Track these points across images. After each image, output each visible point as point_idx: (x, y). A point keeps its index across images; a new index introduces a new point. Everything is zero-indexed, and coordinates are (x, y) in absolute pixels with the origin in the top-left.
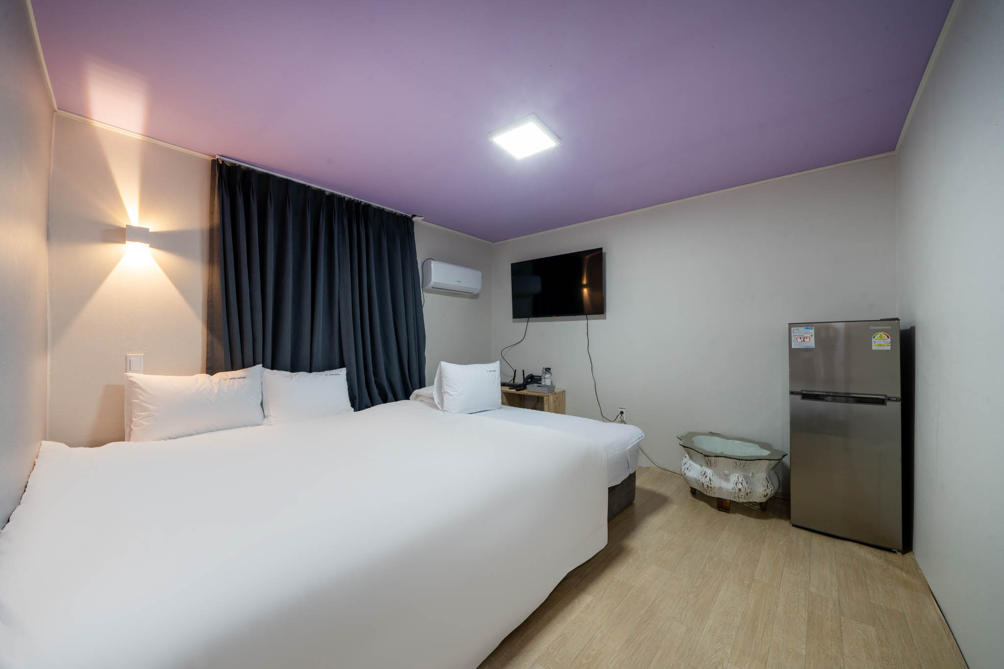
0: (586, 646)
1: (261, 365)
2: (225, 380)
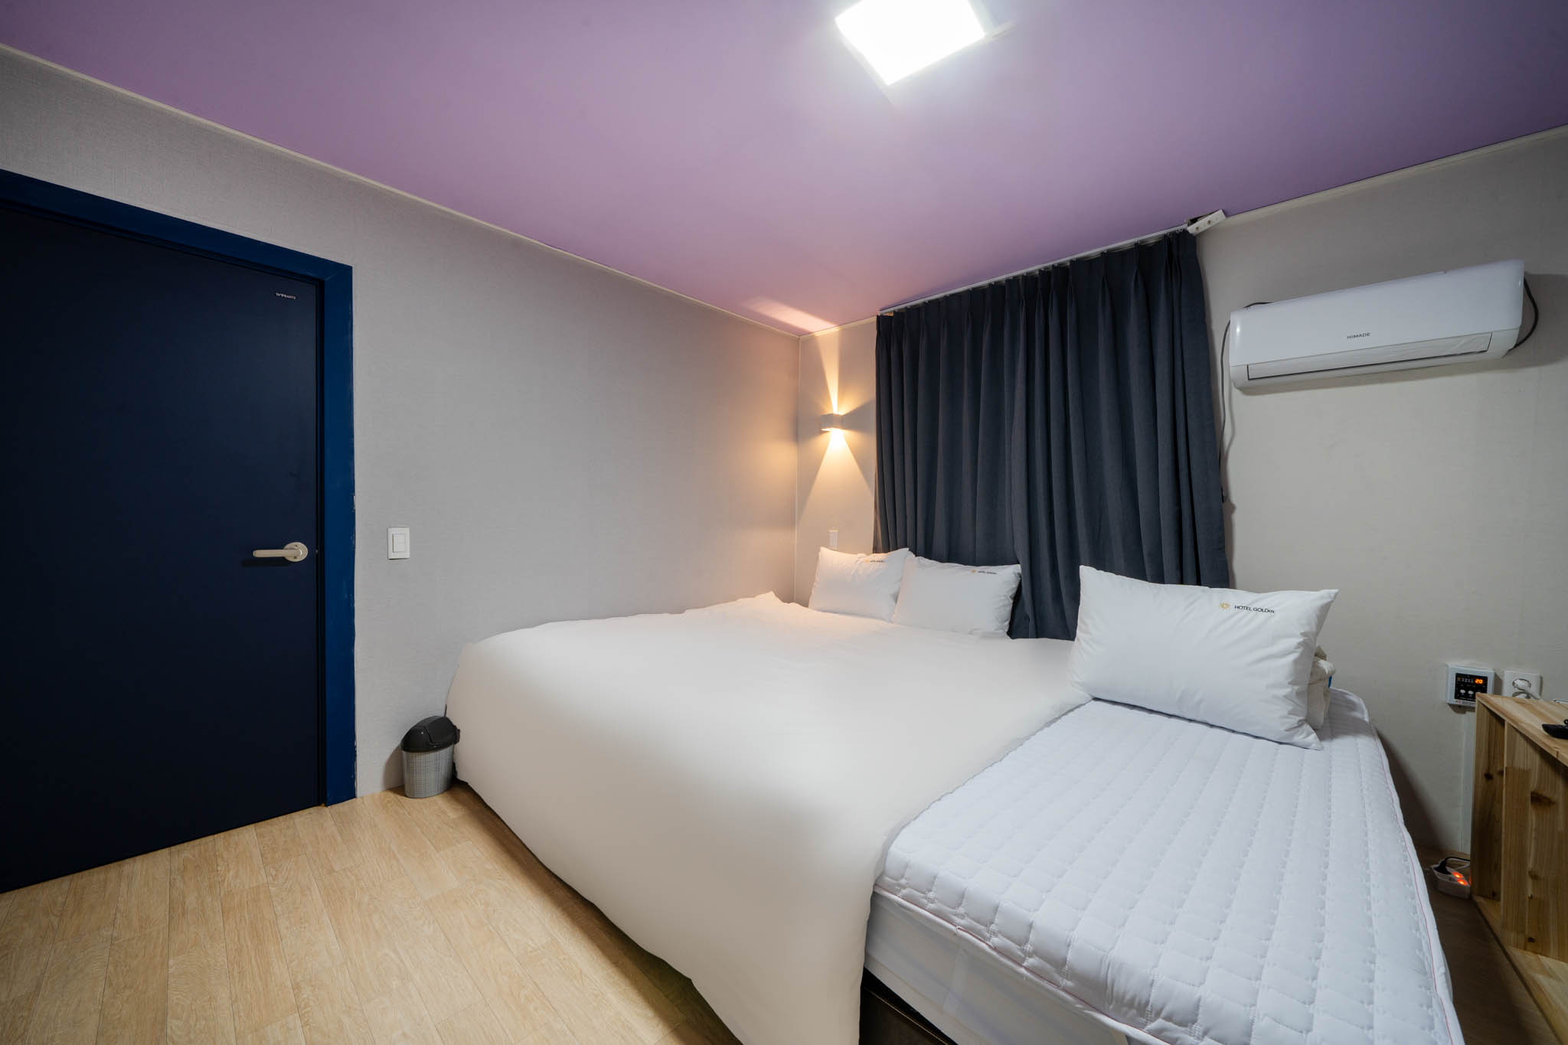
0: (549, 1002)
1: (908, 549)
2: (867, 561)
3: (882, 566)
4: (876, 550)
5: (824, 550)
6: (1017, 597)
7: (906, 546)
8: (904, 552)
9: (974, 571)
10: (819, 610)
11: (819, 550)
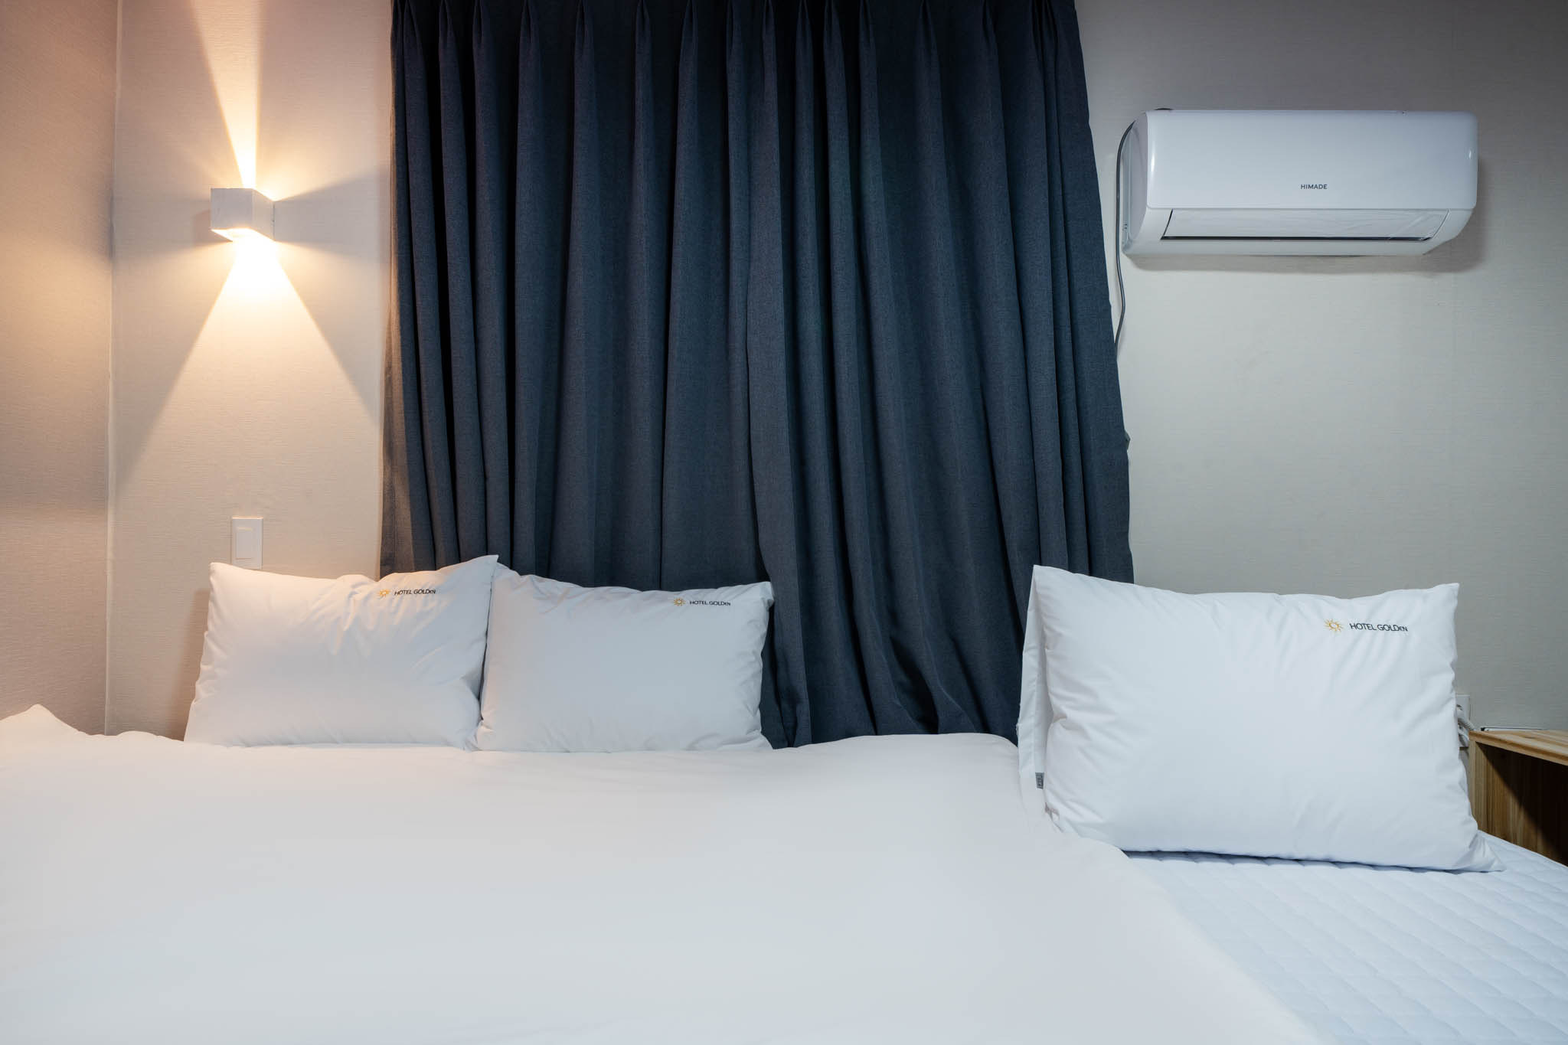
1: (496, 557)
2: (382, 594)
3: (433, 601)
4: (389, 564)
5: (219, 567)
6: (772, 656)
7: (486, 551)
8: (488, 564)
9: (681, 602)
10: (229, 743)
11: (209, 572)
